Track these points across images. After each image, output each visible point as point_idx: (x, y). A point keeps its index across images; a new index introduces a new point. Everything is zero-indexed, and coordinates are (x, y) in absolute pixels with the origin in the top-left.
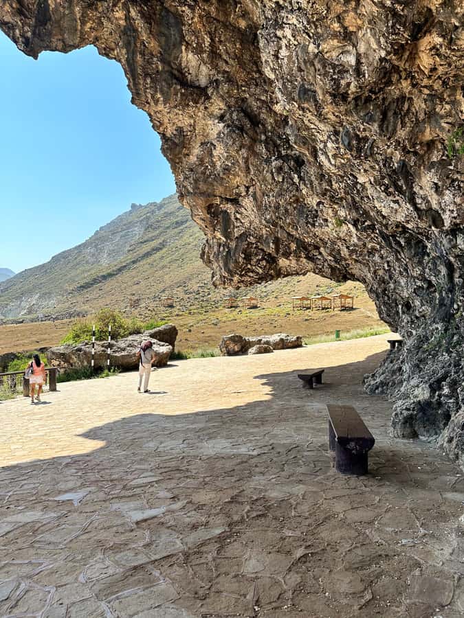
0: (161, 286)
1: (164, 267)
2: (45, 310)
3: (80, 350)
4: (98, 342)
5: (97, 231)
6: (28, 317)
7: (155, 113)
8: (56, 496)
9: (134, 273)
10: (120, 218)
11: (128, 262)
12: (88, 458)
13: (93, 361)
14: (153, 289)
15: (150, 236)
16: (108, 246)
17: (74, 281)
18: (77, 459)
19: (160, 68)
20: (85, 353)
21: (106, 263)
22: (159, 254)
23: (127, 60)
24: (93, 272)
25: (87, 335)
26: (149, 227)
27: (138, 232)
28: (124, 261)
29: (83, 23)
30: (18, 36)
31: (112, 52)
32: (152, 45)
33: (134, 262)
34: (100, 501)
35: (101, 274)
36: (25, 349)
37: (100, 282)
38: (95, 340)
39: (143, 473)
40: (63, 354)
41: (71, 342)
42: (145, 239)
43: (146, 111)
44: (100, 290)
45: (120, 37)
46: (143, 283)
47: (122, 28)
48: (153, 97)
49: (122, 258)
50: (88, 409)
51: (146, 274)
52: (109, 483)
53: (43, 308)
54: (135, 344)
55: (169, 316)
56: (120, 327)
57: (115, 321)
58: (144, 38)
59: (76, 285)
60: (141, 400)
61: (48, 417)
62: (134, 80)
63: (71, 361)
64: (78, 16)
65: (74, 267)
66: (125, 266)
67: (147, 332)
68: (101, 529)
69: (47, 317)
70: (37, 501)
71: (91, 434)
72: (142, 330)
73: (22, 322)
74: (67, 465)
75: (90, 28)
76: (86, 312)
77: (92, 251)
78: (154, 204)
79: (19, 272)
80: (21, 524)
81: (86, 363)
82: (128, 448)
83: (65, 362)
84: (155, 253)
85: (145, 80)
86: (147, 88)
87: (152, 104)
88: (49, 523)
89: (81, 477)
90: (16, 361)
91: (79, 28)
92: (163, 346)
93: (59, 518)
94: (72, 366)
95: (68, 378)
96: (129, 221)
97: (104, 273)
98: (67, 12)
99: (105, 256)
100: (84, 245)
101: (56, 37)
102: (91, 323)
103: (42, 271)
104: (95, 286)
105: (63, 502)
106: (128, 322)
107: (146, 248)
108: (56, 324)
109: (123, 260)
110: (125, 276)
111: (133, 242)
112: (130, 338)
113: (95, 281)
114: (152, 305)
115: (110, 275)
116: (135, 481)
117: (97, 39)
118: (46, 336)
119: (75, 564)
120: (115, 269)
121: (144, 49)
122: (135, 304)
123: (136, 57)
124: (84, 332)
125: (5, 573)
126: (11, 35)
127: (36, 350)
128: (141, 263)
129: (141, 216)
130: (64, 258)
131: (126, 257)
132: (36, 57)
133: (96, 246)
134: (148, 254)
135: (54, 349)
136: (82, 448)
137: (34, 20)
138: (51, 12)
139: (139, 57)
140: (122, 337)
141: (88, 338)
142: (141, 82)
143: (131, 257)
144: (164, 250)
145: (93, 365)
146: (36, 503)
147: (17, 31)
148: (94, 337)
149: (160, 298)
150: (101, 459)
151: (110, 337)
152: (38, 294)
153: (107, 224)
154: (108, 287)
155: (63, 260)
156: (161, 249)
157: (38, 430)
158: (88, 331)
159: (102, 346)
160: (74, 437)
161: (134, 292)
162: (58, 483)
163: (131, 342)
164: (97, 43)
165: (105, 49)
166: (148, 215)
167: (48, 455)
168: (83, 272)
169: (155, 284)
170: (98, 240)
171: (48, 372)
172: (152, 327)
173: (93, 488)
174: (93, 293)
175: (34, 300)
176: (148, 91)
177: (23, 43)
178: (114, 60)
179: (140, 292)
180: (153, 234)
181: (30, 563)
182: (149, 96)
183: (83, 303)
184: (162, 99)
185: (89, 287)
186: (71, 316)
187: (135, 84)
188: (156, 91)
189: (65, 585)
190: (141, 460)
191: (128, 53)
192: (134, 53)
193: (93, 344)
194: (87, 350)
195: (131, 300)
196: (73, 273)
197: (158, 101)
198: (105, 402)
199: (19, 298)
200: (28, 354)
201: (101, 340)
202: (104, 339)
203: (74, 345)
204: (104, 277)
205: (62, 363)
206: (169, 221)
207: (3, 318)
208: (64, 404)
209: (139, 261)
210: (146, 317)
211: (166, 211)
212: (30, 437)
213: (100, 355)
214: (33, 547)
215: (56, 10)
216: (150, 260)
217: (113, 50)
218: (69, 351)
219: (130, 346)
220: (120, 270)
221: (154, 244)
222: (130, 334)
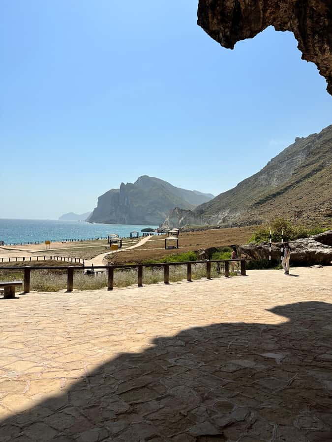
0: (321, 200)
1: (322, 184)
2: (233, 220)
3: (260, 248)
4: (273, 243)
5: (269, 162)
6: (222, 224)
7: (322, 61)
8: (261, 353)
9: (297, 191)
10: (287, 150)
11: (293, 182)
12: (279, 329)
13: (270, 257)
14: (313, 203)
15: (311, 160)
16: (277, 172)
17: (252, 200)
18: (272, 328)
19: (327, 23)
20: (264, 250)
21: (275, 185)
22: (318, 174)
23: (299, 27)
24: (266, 192)
25: (265, 238)
26: (310, 154)
27: (300, 159)
28: (290, 182)
29: (265, 11)
30: (222, 37)
31: (286, 25)
32: (320, 7)
33: (297, 182)
34: (297, 365)
35: (272, 193)
36: (222, 246)
37: (271, 199)
38: (272, 241)
39: (328, 350)
40: (249, 250)
41: (254, 242)
42: (307, 163)
43: (314, 62)
44: (271, 205)
45: (293, 11)
46: (305, 198)
47: (294, 4)
48: (320, 49)
49: (288, 180)
50: (271, 292)
51: (308, 190)
52: (301, 352)
53: (232, 219)
54: (303, 245)
55: (328, 224)
56: (290, 232)
57: (286, 228)
58: (313, 5)
59: (254, 202)
60: (312, 289)
61: (244, 293)
62: (304, 41)
63: (254, 256)
64: (261, 7)
65: (253, 190)
66: (290, 186)
67: (312, 236)
68: (303, 389)
69: (235, 225)
70: (249, 353)
71: (277, 310)
72: (308, 235)
73: (219, 228)
74: (265, 331)
75: (270, 13)
76: (261, 221)
77: (265, 177)
78: (315, 135)
79: (217, 195)
80: (242, 368)
81: (265, 258)
82: (309, 327)
83: (250, 256)
84: (316, 174)
85: (314, 37)
86: (315, 43)
87: (320, 54)
88: (261, 372)
89: (277, 342)
90: (216, 253)
91: (262, 16)
92: (327, 248)
93: (268, 370)
94: (255, 258)
95: (252, 267)
96: (293, 151)
97: (274, 193)
98: (253, 8)
99: (275, 180)
100: (260, 174)
101: (246, 29)
102: (268, 229)
103: (231, 194)
104: (267, 202)
105: (268, 358)
106: (296, 229)
107: (307, 171)
108: (241, 229)
109: (288, 182)
110: (291, 192)
111: (296, 167)
112: (298, 241)
113: (268, 198)
114: (313, 215)
115: (279, 193)
116: (323, 355)
117: (274, 19)
118: (235, 238)
119: (288, 411)
120: (282, 188)
121: (313, 13)
122: (299, 214)
123: (306, 22)
124: (263, 235)
125: (238, 400)
126: (217, 38)
127: (228, 246)
128: (304, 183)
129: (304, 146)
130: (245, 184)
131: (291, 179)
132: (232, 48)
133: (268, 173)
134: (309, 175)
135: (243, 246)
136: (273, 320)
137: (231, 23)
138: (242, 13)
139: (309, 22)
140: (292, 240)
141: (266, 239)
142: (310, 40)
143: (295, 179)
144: (323, 171)
145: (270, 259)
146: (249, 354)
147: (221, 34)
148: (270, 239)
149: (319, 210)
150: (290, 331)
151: (282, 240)
152: (229, 210)
153: (277, 156)
154: (277, 203)
155: (244, 185)
156: (321, 170)
157: (239, 302)
158: (266, 235)
159: (277, 246)
160: (265, 311)
161: (297, 206)
162: (261, 343)
163: (299, 244)
164: (274, 23)
165: (280, 25)
166: (310, 144)
167: (249, 320)
168: (259, 192)
169: (315, 198)
170: (270, 169)
171: (240, 262)
172: (316, 232)
173: (288, 353)
174: (266, 207)
175: (226, 213)
176: (316, 45)
177: (225, 41)
178: (287, 31)
179: (302, 206)
180: (313, 159)
181: (254, 398)
182: (317, 49)
183: (259, 215)
184: (328, 48)
185: (264, 203)
186: (250, 224)
187: (305, 44)
188: (323, 44)
189: (285, 425)
190: (323, 338)
191: (299, 21)
192: (305, 19)
193: (270, 244)
194: (266, 248)
195: (295, 211)
196: (252, 193)
197: (325, 50)
198: (283, 288)
199: (217, 212)
200: (224, 249)
201: (275, 242)
202: (278, 241)
203: (256, 244)
204: (274, 195)
205: (248, 256)
206: (328, 146)
207: (208, 225)
208: (253, 285)
209: (302, 181)
210: (308, 224)
211: (325, 138)
212: (235, 306)
213: (276, 252)
214: (254, 387)
215: (246, 9)
216: (311, 179)
217: (287, 23)
218: (252, 248)
219: (298, 246)
220: (286, 189)
221: (314, 167)
222: (298, 238)
